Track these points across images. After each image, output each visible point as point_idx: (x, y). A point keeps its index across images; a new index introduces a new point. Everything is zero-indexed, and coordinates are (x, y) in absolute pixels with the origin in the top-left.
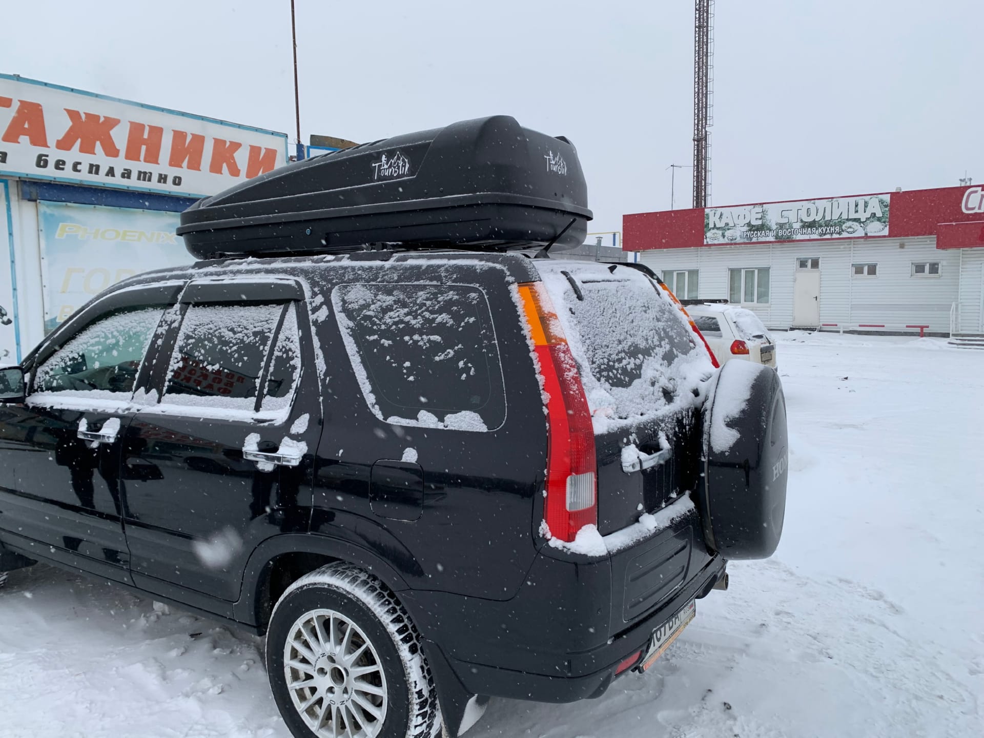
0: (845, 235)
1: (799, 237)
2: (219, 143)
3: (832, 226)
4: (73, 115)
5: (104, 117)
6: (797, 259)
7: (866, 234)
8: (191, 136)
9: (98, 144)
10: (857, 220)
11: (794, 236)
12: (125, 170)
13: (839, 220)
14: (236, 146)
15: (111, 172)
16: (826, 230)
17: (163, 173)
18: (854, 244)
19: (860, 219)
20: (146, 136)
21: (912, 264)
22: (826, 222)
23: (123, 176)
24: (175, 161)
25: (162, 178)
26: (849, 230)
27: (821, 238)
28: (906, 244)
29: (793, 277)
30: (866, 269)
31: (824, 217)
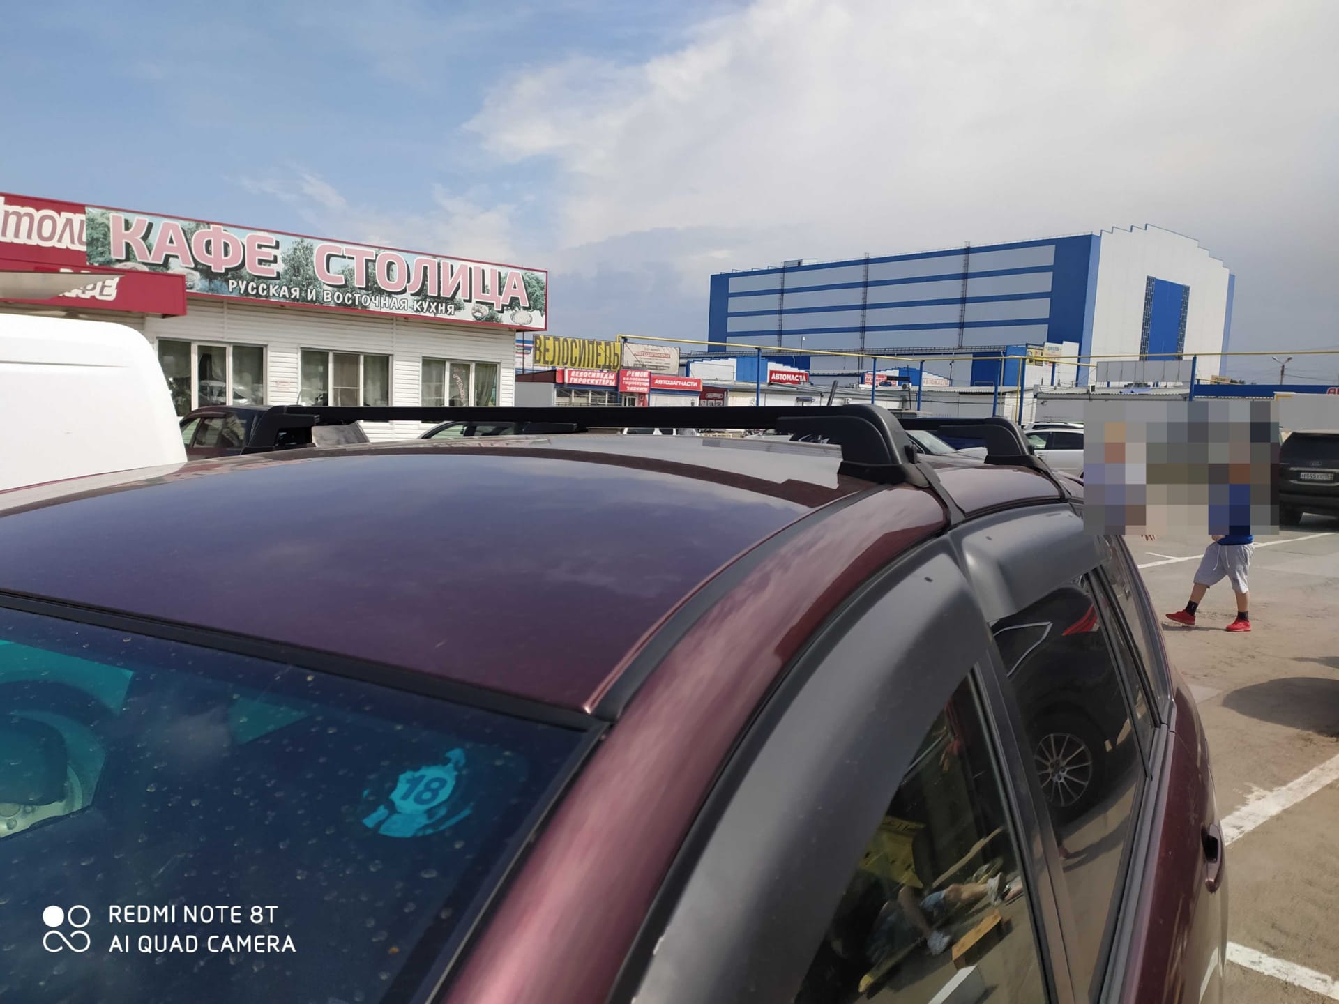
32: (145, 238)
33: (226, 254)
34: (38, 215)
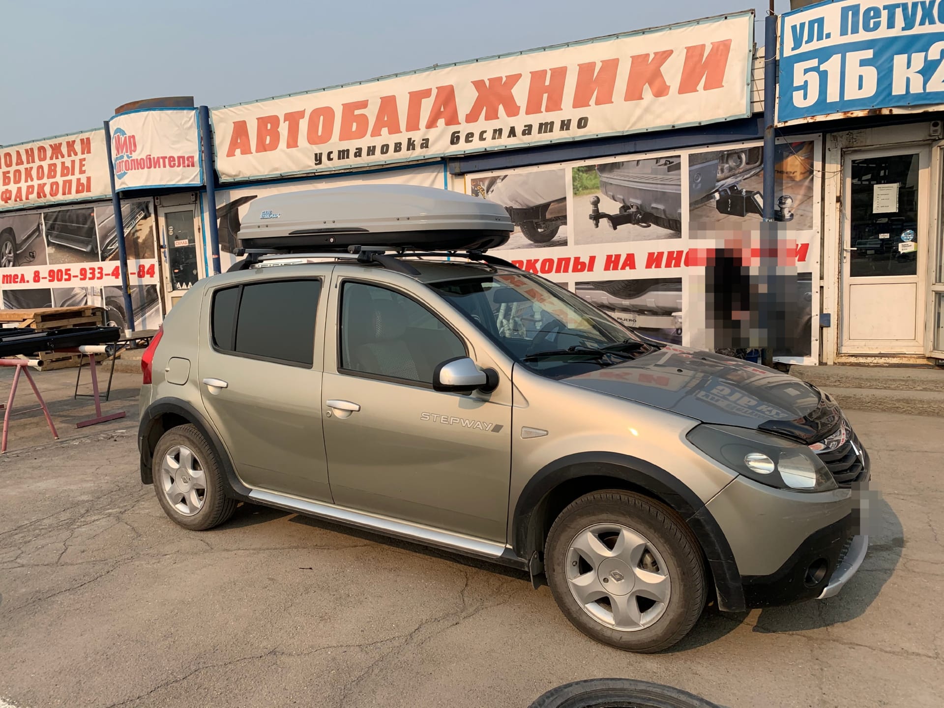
2: (638, 60)
4: (479, 85)
5: (506, 77)
8: (601, 64)
9: (501, 108)
12: (525, 126)
14: (665, 55)
15: (512, 133)
17: (566, 118)
20: (547, 83)
23: (524, 133)
24: (580, 101)
25: (565, 125)
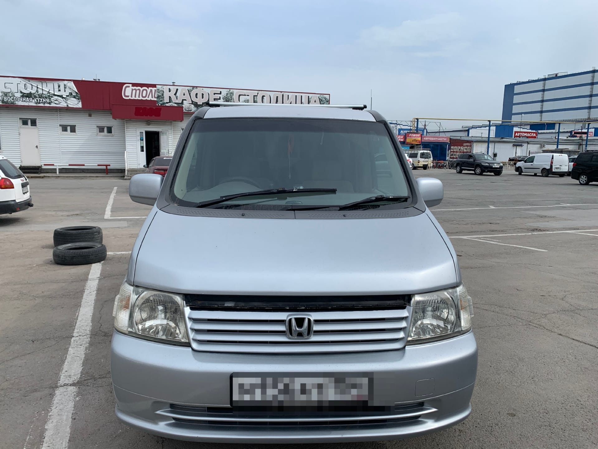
0: (53, 105)
1: (20, 103)
3: (44, 98)
6: (20, 119)
7: (68, 106)
10: (61, 96)
11: (17, 102)
13: (48, 95)
16: (40, 100)
18: (60, 112)
19: (62, 95)
21: (97, 127)
22: (39, 95)
26: (56, 102)
27: (37, 105)
28: (92, 114)
29: (18, 131)
30: (69, 128)
31: (37, 91)
32: (175, 94)
33: (203, 98)
34: (141, 89)
